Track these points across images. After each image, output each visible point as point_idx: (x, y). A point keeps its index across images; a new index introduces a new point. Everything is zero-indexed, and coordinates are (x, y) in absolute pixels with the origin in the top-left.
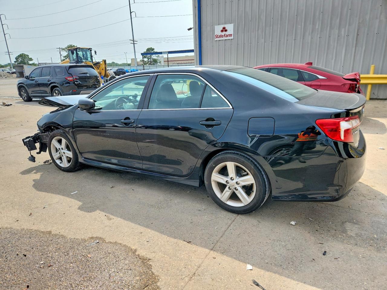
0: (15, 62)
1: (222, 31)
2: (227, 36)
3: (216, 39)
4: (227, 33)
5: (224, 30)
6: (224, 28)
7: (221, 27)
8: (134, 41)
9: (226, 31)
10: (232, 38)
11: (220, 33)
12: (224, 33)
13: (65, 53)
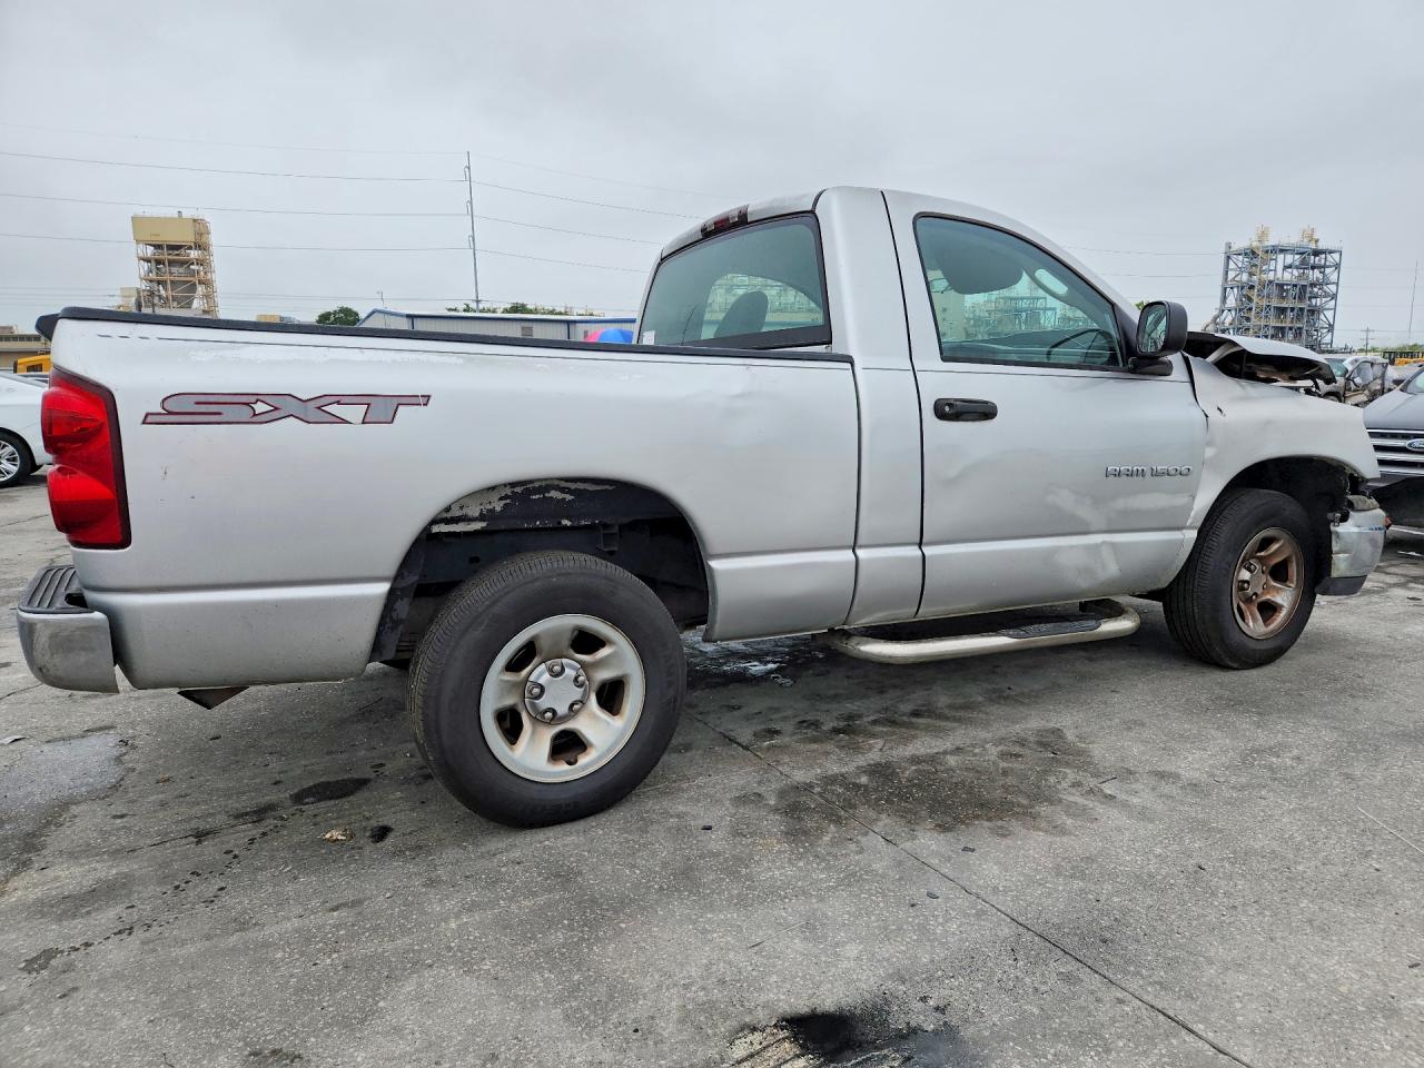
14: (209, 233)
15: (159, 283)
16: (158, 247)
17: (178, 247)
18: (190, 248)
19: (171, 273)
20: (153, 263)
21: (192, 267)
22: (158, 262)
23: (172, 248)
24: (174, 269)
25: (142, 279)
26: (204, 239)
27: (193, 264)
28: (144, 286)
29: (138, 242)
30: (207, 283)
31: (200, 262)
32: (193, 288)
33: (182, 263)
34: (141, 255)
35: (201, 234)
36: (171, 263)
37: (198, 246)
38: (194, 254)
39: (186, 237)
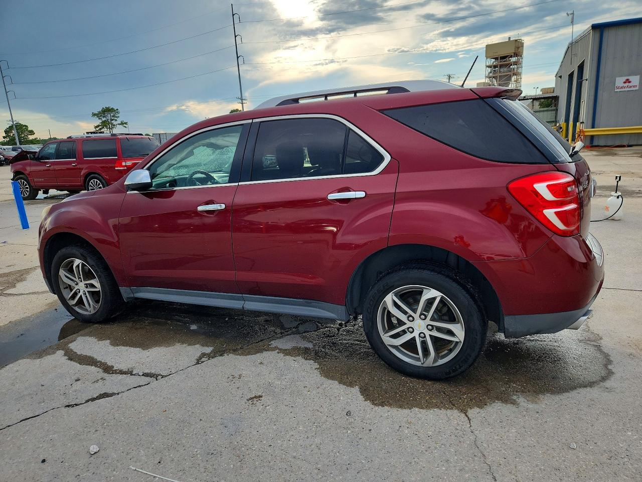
0: (4, 137)
1: (625, 83)
2: (631, 87)
3: (616, 90)
4: (630, 84)
5: (628, 81)
6: (628, 80)
7: (624, 79)
8: (242, 100)
9: (630, 82)
10: (637, 88)
11: (622, 85)
12: (627, 84)
13: (98, 122)
14: (523, 46)
15: (494, 77)
16: (496, 59)
17: (507, 56)
18: (511, 57)
19: (500, 72)
20: (493, 67)
21: (511, 67)
22: (495, 67)
23: (503, 58)
24: (502, 70)
25: (486, 77)
26: (519, 50)
27: (511, 65)
28: (487, 81)
29: (487, 57)
30: (517, 74)
31: (516, 63)
32: (509, 78)
33: (506, 65)
34: (488, 64)
35: (518, 48)
36: (501, 66)
37: (516, 55)
38: (513, 59)
39: (510, 51)
